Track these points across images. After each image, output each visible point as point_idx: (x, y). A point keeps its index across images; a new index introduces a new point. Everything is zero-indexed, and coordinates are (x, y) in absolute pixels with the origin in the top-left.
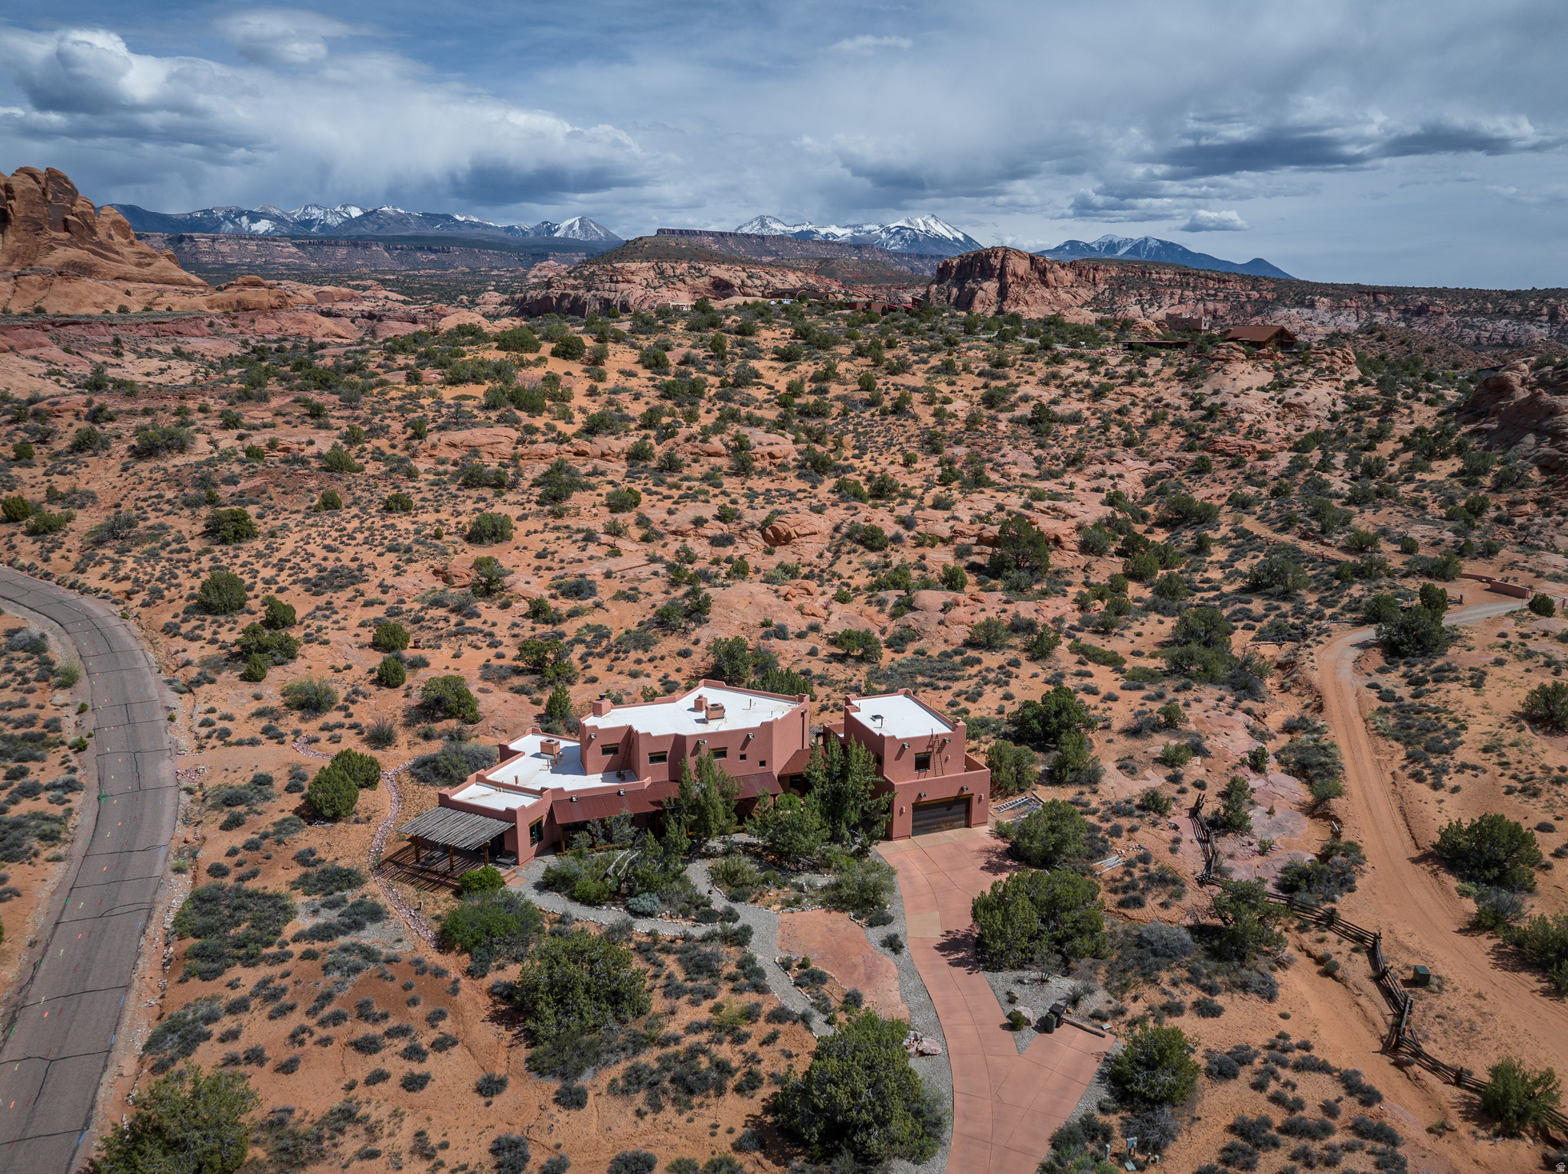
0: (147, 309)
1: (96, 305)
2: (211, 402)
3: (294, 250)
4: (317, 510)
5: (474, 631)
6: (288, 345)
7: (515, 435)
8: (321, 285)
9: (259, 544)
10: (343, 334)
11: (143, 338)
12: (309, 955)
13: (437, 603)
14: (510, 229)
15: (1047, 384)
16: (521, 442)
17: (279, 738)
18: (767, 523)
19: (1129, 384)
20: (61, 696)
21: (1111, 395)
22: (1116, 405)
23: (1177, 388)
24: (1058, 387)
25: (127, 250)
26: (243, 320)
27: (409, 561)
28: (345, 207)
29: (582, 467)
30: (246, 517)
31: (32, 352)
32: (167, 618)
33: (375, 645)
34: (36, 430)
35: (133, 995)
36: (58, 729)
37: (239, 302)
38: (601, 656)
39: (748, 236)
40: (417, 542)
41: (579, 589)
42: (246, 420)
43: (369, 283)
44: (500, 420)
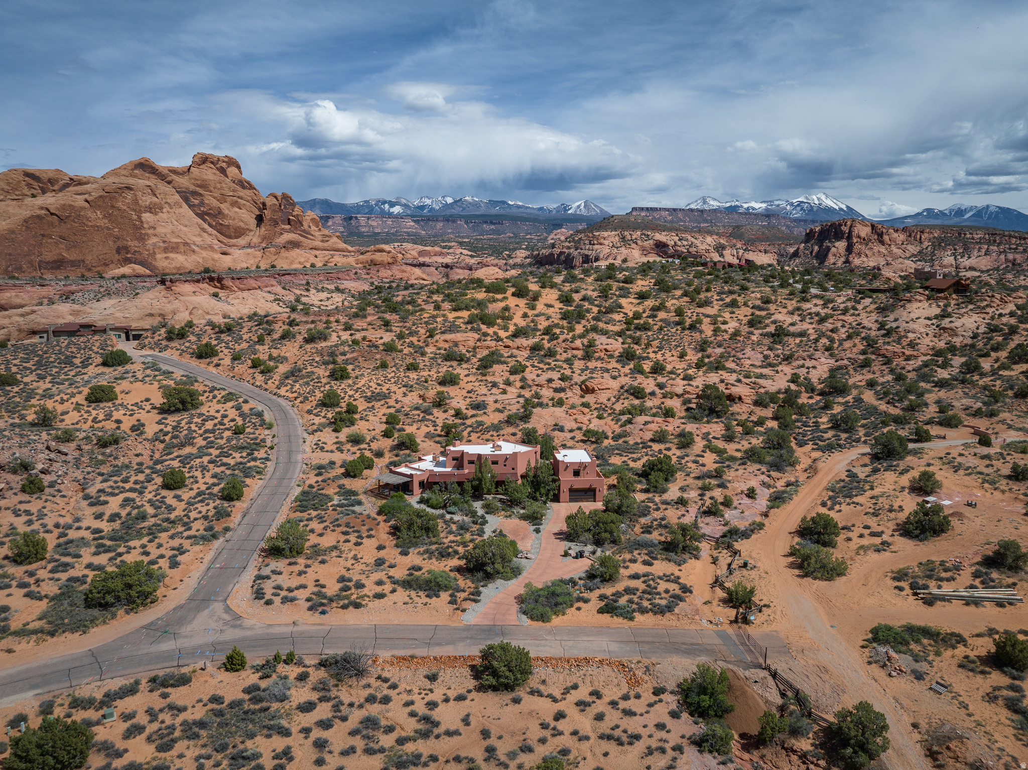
0: (325, 265)
1: (300, 263)
2: (341, 318)
3: (412, 224)
4: (377, 368)
5: (429, 420)
6: (394, 285)
7: (477, 336)
8: (425, 246)
9: (350, 381)
10: (426, 278)
11: (321, 281)
12: (333, 510)
13: (417, 409)
14: (541, 209)
15: (793, 314)
16: (479, 340)
17: (342, 451)
18: (583, 382)
19: (844, 314)
20: (267, 432)
21: (831, 321)
22: (831, 327)
23: (874, 316)
24: (799, 315)
25: (317, 234)
26: (373, 271)
27: (411, 391)
28: (444, 197)
29: (505, 353)
30: (346, 369)
31: (268, 289)
32: (309, 407)
33: (386, 423)
34: (267, 329)
35: (279, 515)
36: (265, 442)
37: (371, 261)
38: (477, 432)
39: (692, 210)
40: (416, 383)
41: (479, 406)
42: (355, 327)
43: (453, 244)
44: (472, 329)
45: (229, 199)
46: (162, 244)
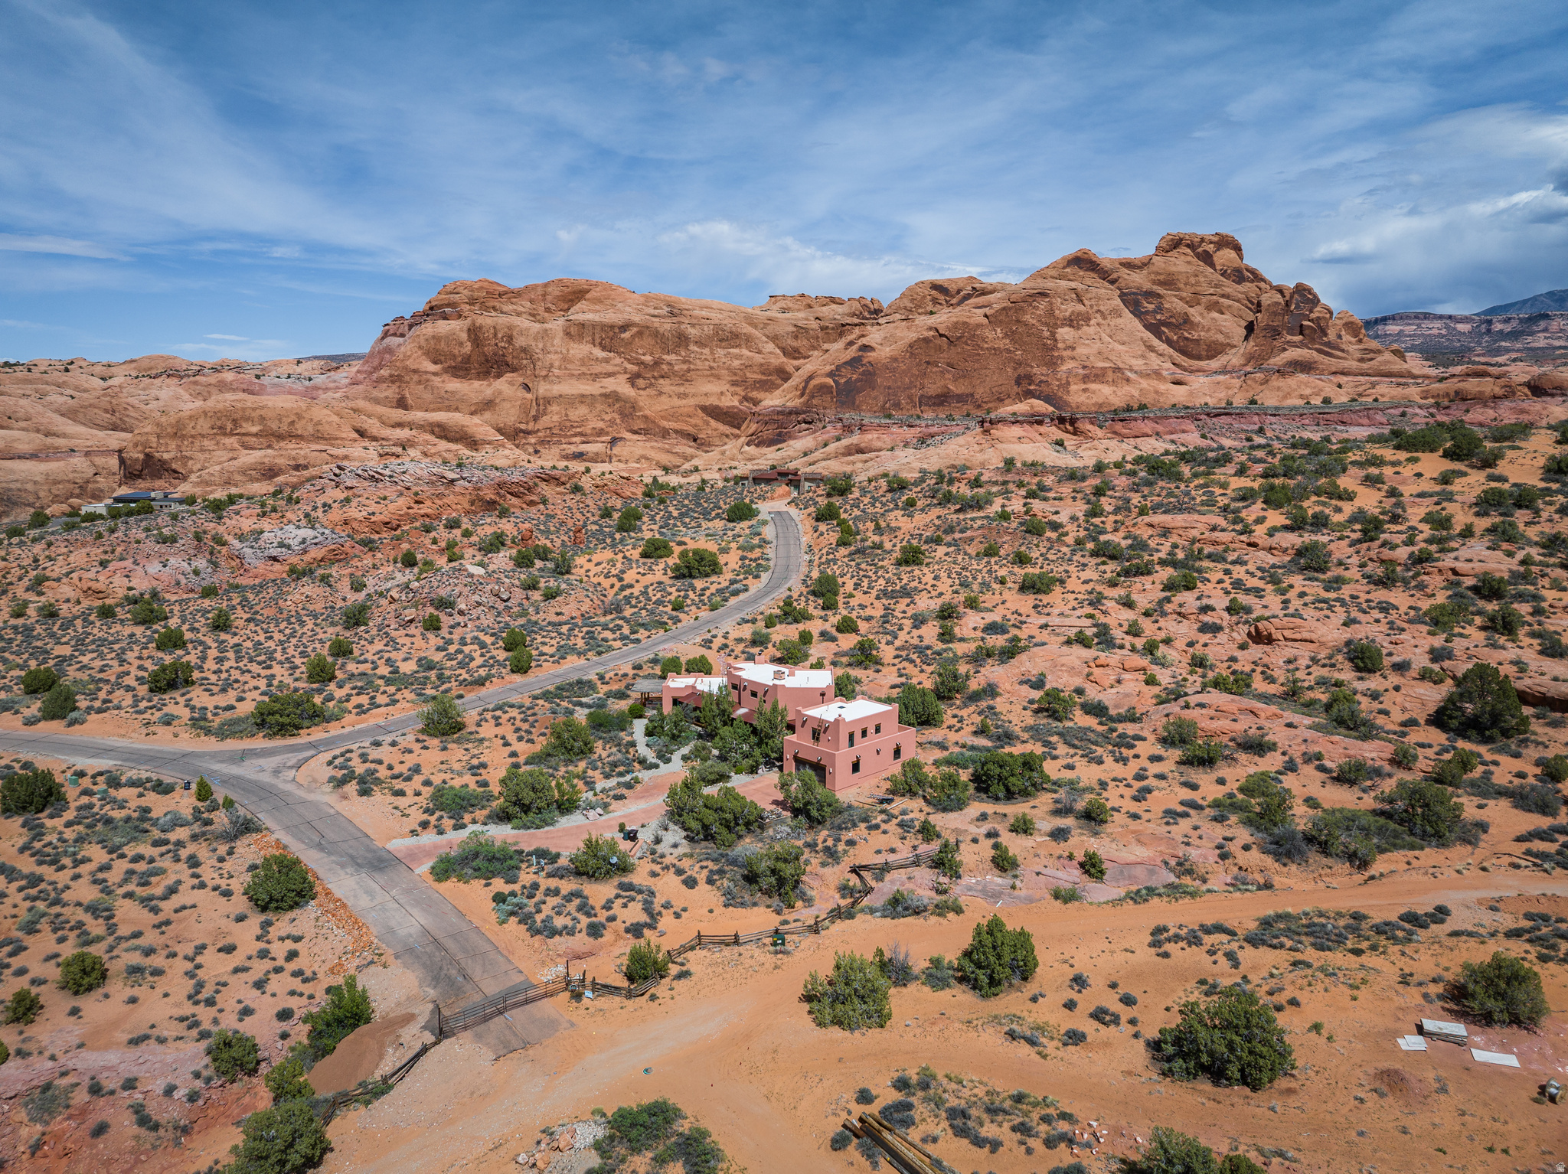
0: (1353, 400)
18: (1259, 620)
25: (1352, 348)
37: (1457, 393)
45: (1204, 300)
46: (1081, 371)
